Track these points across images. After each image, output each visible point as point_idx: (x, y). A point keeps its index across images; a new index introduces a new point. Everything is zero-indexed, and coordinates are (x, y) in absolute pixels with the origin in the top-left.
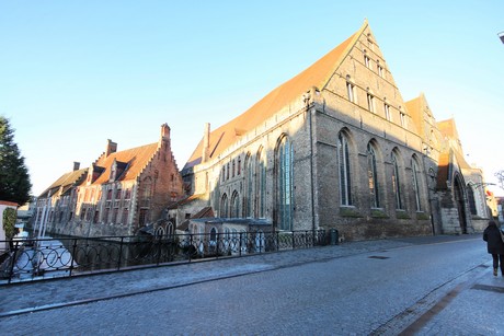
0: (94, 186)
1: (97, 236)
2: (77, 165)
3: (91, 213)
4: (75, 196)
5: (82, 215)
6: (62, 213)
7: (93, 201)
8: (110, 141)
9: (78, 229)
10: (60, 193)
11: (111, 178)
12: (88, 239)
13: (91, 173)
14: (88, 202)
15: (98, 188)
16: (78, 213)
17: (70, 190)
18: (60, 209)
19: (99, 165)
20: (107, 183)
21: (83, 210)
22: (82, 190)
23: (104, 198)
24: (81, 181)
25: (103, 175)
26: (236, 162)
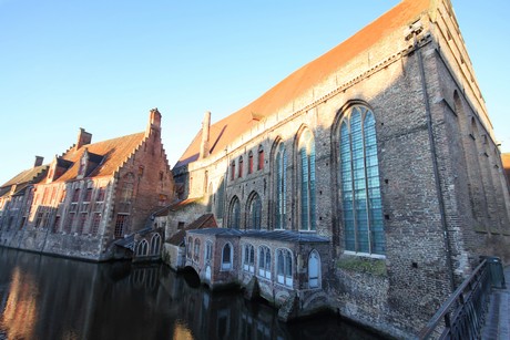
0: (57, 184)
1: (55, 250)
2: (39, 160)
3: (49, 218)
4: (31, 197)
5: (37, 222)
6: (12, 219)
7: (54, 204)
8: (83, 130)
9: (31, 240)
10: (12, 193)
11: (80, 173)
12: (41, 254)
13: (53, 167)
14: (48, 205)
15: (61, 186)
16: (32, 219)
17: (24, 189)
18: (9, 213)
19: (67, 158)
20: (74, 180)
21: (39, 214)
22: (40, 188)
23: (69, 199)
24: (40, 178)
25: (70, 170)
26: (255, 155)
